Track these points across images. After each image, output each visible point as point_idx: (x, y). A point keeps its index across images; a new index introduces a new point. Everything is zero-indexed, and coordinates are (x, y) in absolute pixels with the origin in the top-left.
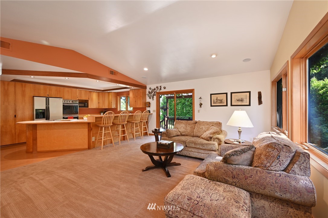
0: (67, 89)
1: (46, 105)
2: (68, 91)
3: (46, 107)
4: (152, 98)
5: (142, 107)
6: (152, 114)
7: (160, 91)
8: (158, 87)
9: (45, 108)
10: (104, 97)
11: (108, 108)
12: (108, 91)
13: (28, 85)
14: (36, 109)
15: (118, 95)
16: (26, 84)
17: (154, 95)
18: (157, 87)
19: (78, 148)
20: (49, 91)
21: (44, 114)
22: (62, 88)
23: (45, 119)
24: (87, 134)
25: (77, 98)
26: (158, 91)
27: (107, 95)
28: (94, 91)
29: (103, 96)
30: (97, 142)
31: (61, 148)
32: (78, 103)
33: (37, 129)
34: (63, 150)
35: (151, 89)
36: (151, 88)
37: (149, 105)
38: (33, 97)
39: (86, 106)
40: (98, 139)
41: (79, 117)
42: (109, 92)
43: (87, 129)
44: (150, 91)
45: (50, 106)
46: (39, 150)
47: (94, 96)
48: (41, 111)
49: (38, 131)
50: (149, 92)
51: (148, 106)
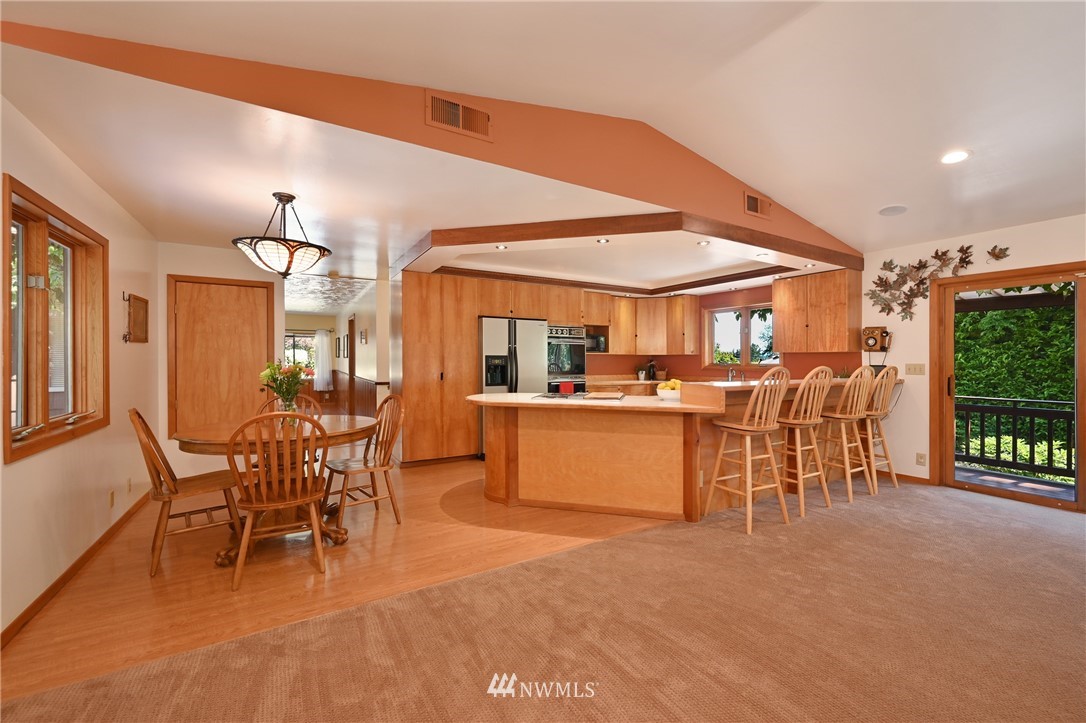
0: (556, 290)
1: (509, 343)
2: (559, 296)
3: (509, 348)
4: (897, 309)
5: (846, 350)
6: (901, 382)
7: (962, 272)
8: (944, 254)
9: (505, 353)
10: (654, 313)
11: (665, 353)
12: (672, 294)
13: (468, 280)
14: (486, 357)
15: (705, 307)
16: (465, 278)
17: (912, 294)
18: (942, 257)
19: (645, 509)
20: (515, 296)
21: (502, 372)
22: (544, 287)
23: (505, 388)
24: (679, 456)
25: (582, 320)
26: (947, 273)
27: (663, 304)
28: (623, 294)
29: (649, 313)
30: (711, 493)
31: (588, 501)
32: (584, 336)
33: (519, 423)
34: (597, 507)
35: (891, 270)
36: (895, 263)
37: (881, 340)
38: (480, 317)
39: (602, 346)
40: (718, 482)
41: (587, 384)
42: (675, 296)
43: (682, 438)
44: (892, 277)
45: (518, 346)
46: (523, 494)
47: (623, 311)
48: (497, 361)
49: (520, 432)
50: (883, 283)
51: (878, 347)
